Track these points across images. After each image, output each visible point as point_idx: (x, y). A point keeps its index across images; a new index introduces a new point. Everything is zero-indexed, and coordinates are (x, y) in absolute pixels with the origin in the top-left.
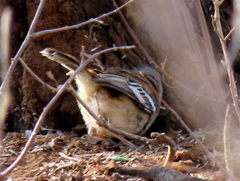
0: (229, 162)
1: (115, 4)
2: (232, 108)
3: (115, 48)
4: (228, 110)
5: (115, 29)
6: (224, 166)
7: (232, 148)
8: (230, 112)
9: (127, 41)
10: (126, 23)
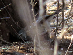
0: (35, 51)
1: (4, 5)
2: (36, 36)
3: (4, 18)
4: (35, 36)
5: (4, 13)
6: (34, 52)
7: (36, 47)
8: (36, 37)
9: (7, 16)
10: (7, 11)
